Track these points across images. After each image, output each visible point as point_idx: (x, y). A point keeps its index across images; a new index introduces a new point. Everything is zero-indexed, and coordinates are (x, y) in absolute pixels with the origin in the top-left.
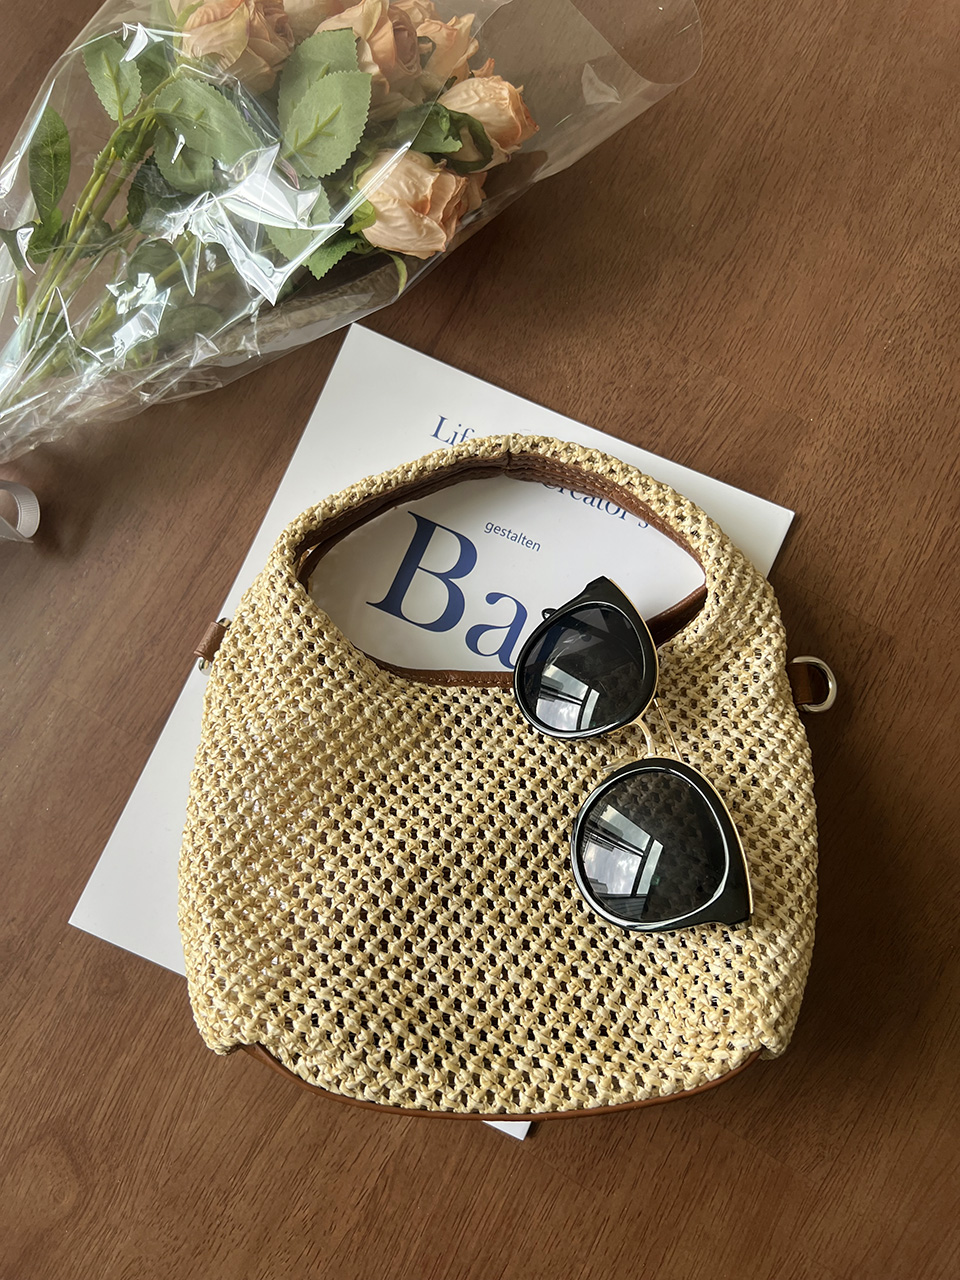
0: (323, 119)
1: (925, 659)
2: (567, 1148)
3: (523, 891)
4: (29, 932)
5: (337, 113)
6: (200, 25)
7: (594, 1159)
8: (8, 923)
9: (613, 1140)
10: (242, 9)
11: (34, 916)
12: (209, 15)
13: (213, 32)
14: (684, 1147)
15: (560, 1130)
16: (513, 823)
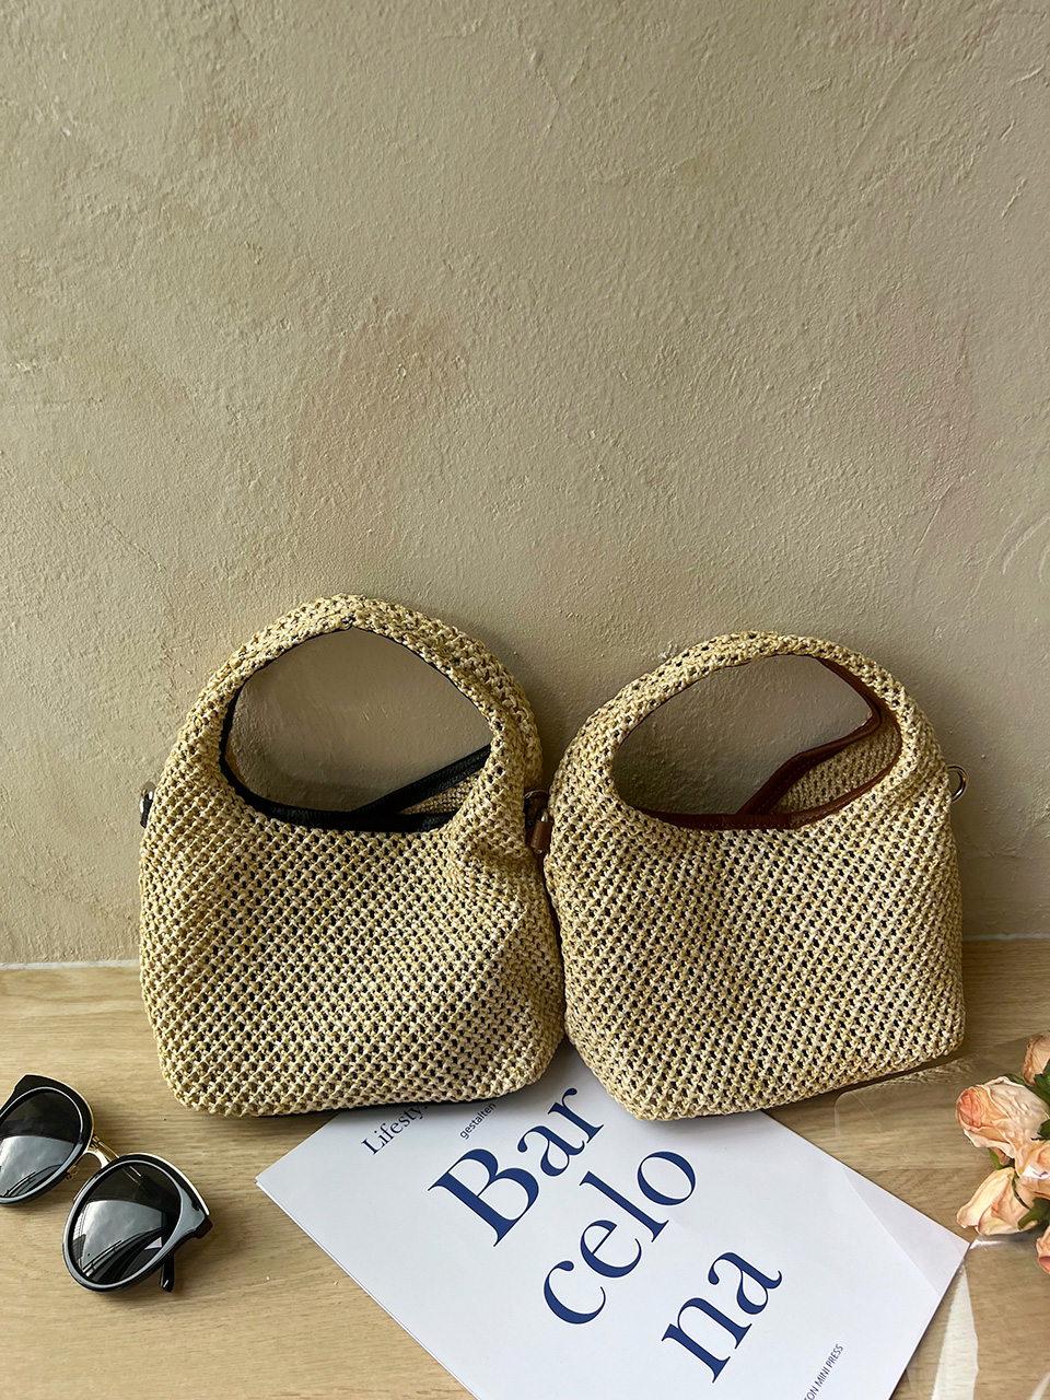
3: (808, 983)
16: (792, 939)
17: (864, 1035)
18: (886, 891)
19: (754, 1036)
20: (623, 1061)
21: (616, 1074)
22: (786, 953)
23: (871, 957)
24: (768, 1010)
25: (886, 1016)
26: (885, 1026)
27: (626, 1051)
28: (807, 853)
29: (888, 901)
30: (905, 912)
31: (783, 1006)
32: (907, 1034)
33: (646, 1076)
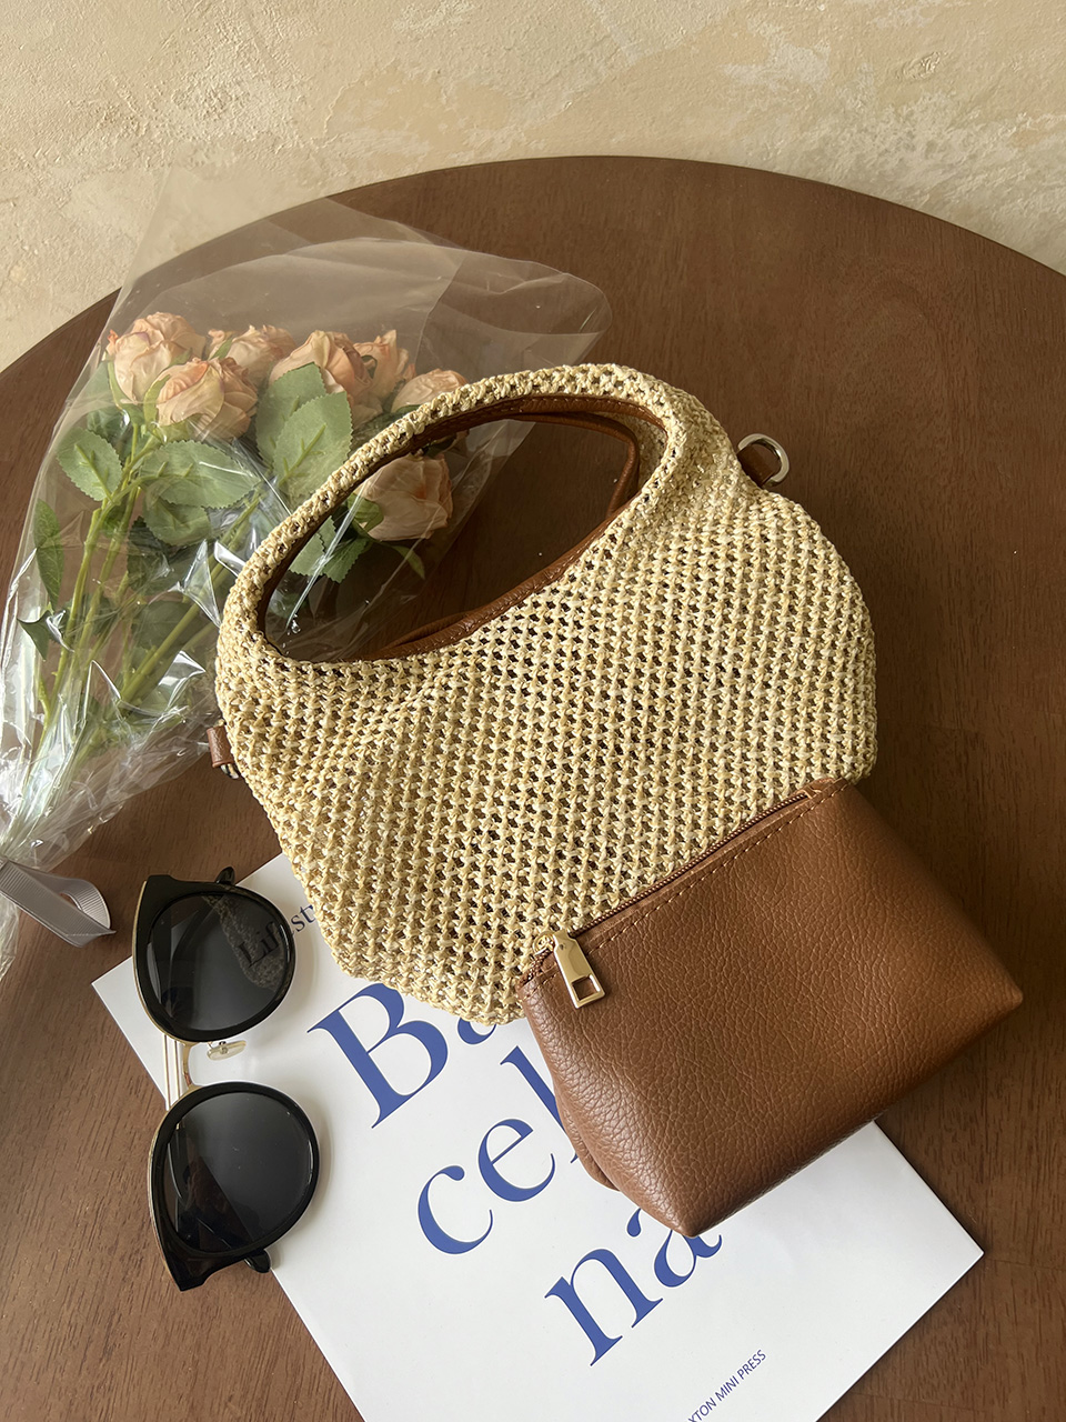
0: (309, 442)
1: (1014, 741)
2: (941, 1375)
3: (649, 761)
4: (254, 1404)
5: (322, 433)
6: (175, 394)
7: (972, 1373)
8: (226, 1406)
9: (980, 1341)
10: (211, 372)
11: (253, 1384)
12: (180, 386)
13: (189, 396)
14: (1051, 1314)
15: (924, 1358)
16: (606, 714)
17: (744, 798)
18: (692, 603)
19: (605, 859)
20: (437, 970)
21: (435, 991)
22: (606, 734)
23: (709, 693)
24: (613, 816)
25: (760, 761)
26: (765, 775)
27: (436, 955)
28: (579, 603)
29: (700, 615)
30: (726, 619)
31: (630, 804)
32: (796, 774)
33: (474, 976)
